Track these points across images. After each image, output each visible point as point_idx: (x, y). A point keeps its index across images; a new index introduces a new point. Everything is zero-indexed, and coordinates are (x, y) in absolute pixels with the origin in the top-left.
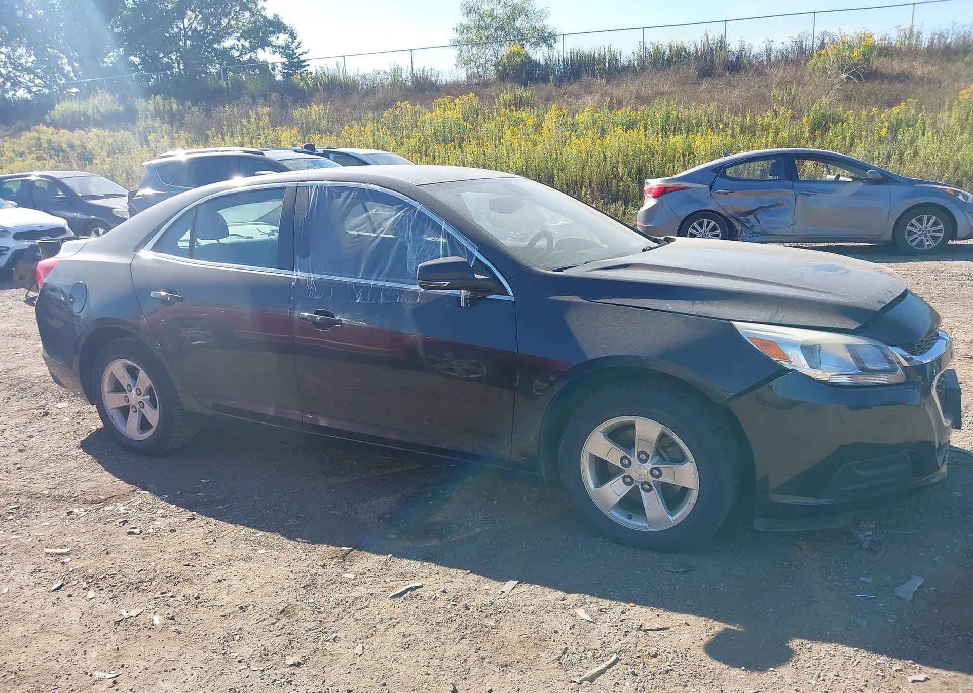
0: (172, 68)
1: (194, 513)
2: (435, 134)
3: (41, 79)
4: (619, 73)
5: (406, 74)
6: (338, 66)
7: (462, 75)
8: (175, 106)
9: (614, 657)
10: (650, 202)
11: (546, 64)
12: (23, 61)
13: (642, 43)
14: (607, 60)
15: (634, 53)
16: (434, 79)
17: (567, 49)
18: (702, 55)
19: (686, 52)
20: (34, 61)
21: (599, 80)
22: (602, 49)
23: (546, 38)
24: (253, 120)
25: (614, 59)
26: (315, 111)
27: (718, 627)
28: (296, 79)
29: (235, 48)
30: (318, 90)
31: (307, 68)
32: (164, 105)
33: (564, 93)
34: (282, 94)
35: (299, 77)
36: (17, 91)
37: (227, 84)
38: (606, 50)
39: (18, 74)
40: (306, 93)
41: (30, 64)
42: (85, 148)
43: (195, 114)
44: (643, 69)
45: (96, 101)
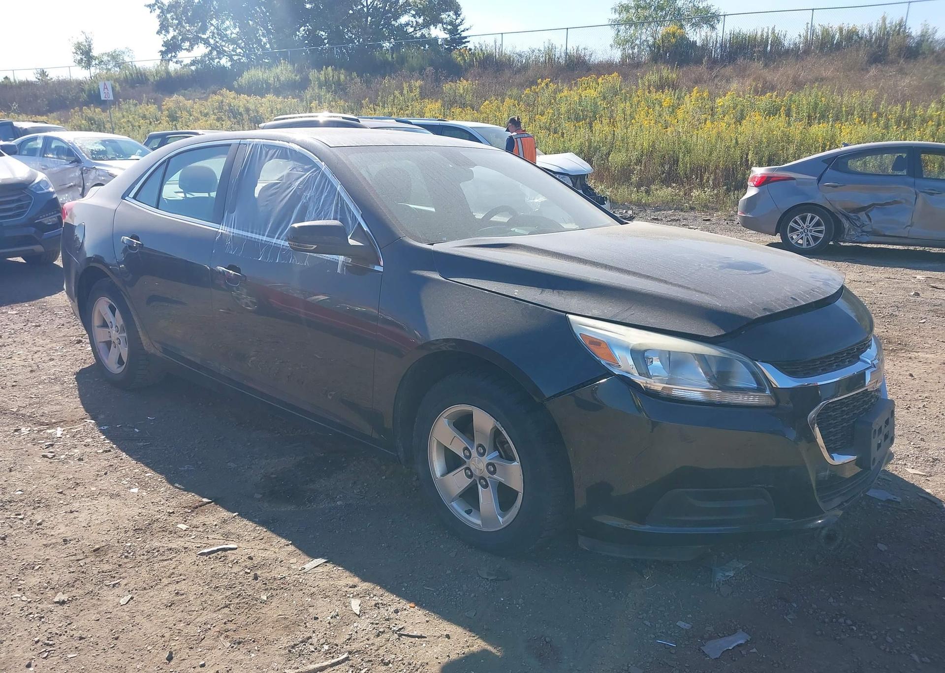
0: (353, 42)
1: (114, 446)
2: (568, 111)
3: (241, 48)
4: (780, 56)
5: (559, 53)
6: (495, 42)
7: (616, 55)
8: (342, 77)
9: (345, 655)
10: (752, 192)
11: (702, 45)
12: (229, 32)
13: (809, 25)
14: (770, 42)
15: (800, 36)
16: (587, 58)
17: (727, 31)
18: (876, 40)
19: (859, 37)
20: (238, 32)
21: (756, 63)
22: (766, 30)
23: (708, 18)
24: (405, 92)
25: (777, 42)
26: (463, 85)
27: (478, 645)
28: (455, 54)
29: (409, 24)
30: (473, 66)
31: (467, 44)
32: (333, 76)
33: (716, 76)
34: (436, 69)
35: (457, 53)
36: (221, 59)
37: (392, 58)
38: (770, 31)
39: (224, 43)
40: (462, 68)
41: (234, 36)
42: (257, 112)
43: (357, 84)
44: (807, 52)
45: (278, 70)
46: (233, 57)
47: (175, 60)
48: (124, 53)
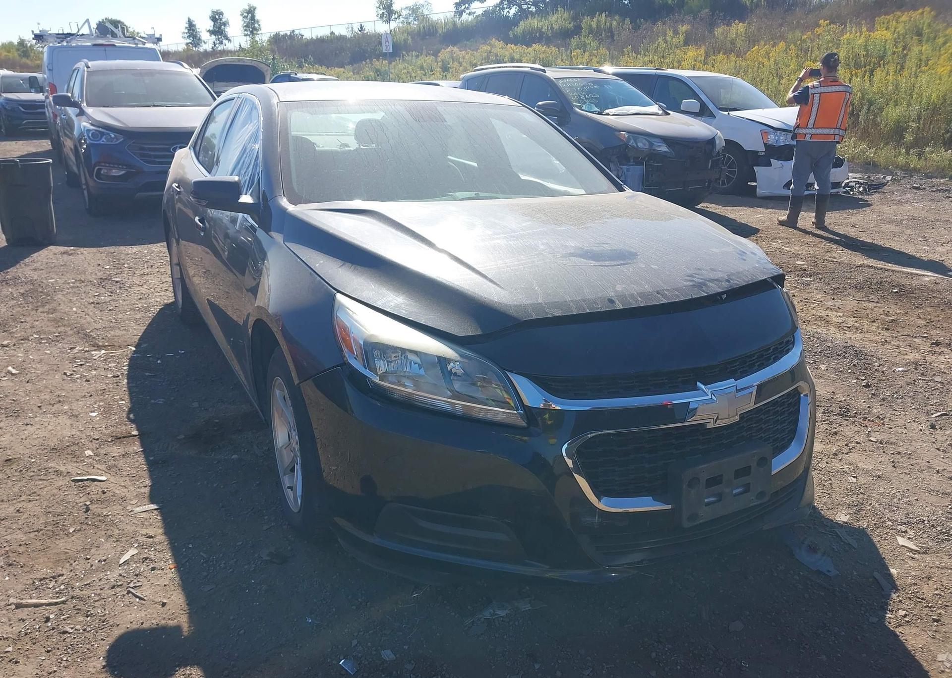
8: (615, 23)
9: (66, 599)
26: (737, 29)
32: (605, 23)
45: (554, 18)
46: (523, 6)
47: (468, 11)
48: (423, 6)
